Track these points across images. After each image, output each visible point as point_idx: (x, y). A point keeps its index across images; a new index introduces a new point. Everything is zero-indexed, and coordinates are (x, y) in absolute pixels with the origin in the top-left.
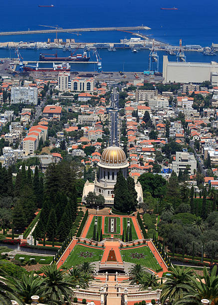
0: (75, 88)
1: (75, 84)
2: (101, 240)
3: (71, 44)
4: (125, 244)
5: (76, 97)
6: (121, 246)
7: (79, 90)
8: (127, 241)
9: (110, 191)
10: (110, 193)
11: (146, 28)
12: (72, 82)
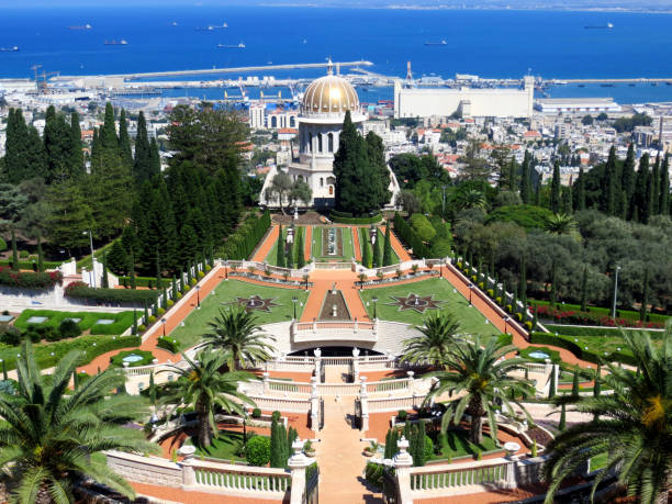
0: (274, 124)
1: (274, 119)
2: (300, 266)
3: (271, 81)
4: (371, 273)
5: (275, 136)
6: (362, 280)
7: (278, 126)
8: (376, 264)
9: (325, 176)
10: (325, 181)
11: (368, 63)
12: (270, 117)
